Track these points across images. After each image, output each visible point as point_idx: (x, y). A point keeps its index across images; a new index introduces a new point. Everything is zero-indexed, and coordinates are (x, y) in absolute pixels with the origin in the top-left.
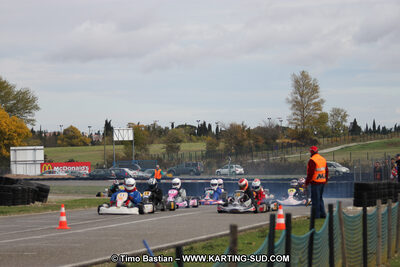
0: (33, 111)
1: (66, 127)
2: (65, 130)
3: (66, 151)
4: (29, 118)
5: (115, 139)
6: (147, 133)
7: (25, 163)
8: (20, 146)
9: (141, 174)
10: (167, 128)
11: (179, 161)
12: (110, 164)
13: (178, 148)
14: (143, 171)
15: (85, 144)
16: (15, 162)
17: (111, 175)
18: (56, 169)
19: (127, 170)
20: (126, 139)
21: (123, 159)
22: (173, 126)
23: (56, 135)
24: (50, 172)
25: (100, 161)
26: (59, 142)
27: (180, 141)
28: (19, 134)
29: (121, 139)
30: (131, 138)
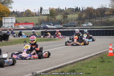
0: (11, 4)
1: (26, 10)
2: (26, 11)
3: (26, 19)
4: (10, 6)
5: (43, 14)
6: (56, 11)
7: (8, 23)
8: (7, 17)
9: (52, 27)
10: (63, 9)
11: (67, 22)
12: (41, 23)
13: (67, 17)
14: (54, 26)
15: (33, 16)
16: (5, 23)
17: (41, 27)
18: (20, 26)
19: (47, 25)
20: (47, 14)
21: (46, 21)
22: (66, 8)
23: (22, 13)
24: (18, 27)
25: (37, 22)
26: (23, 15)
27: (68, 14)
28: (6, 12)
29: (45, 14)
30: (49, 13)
